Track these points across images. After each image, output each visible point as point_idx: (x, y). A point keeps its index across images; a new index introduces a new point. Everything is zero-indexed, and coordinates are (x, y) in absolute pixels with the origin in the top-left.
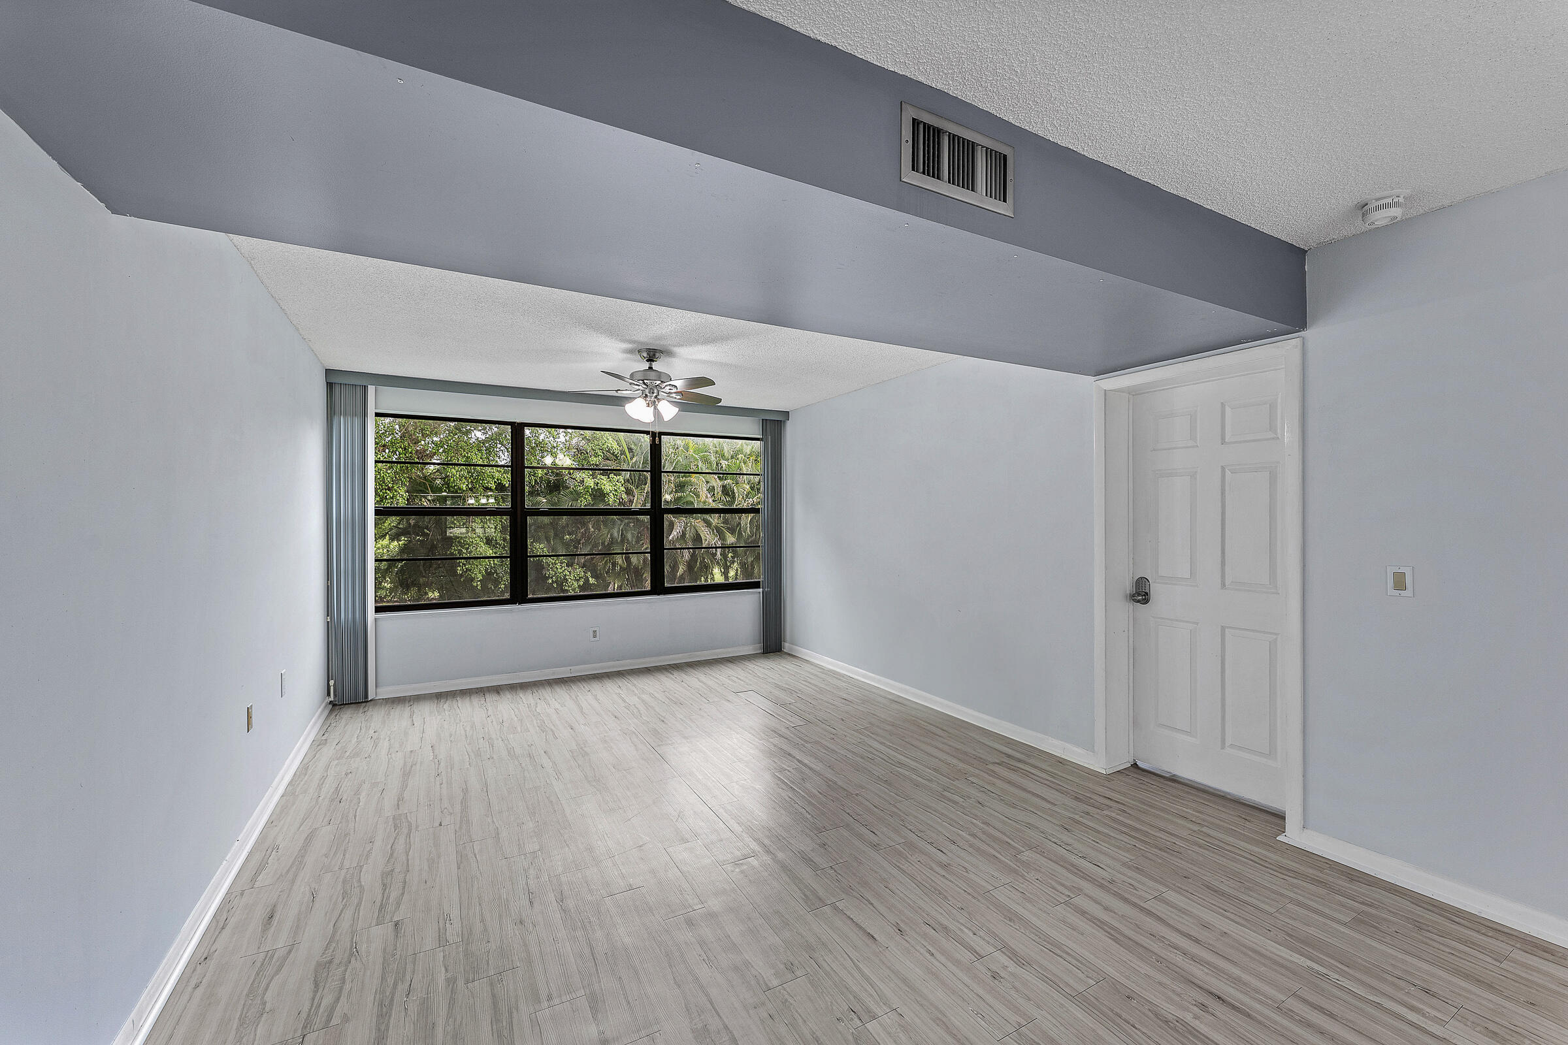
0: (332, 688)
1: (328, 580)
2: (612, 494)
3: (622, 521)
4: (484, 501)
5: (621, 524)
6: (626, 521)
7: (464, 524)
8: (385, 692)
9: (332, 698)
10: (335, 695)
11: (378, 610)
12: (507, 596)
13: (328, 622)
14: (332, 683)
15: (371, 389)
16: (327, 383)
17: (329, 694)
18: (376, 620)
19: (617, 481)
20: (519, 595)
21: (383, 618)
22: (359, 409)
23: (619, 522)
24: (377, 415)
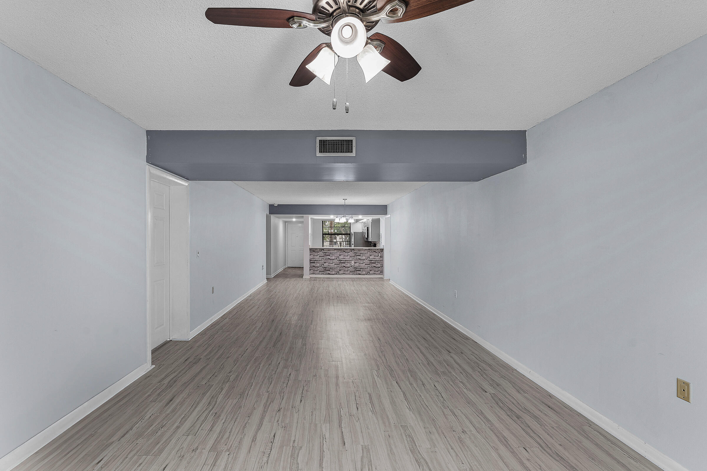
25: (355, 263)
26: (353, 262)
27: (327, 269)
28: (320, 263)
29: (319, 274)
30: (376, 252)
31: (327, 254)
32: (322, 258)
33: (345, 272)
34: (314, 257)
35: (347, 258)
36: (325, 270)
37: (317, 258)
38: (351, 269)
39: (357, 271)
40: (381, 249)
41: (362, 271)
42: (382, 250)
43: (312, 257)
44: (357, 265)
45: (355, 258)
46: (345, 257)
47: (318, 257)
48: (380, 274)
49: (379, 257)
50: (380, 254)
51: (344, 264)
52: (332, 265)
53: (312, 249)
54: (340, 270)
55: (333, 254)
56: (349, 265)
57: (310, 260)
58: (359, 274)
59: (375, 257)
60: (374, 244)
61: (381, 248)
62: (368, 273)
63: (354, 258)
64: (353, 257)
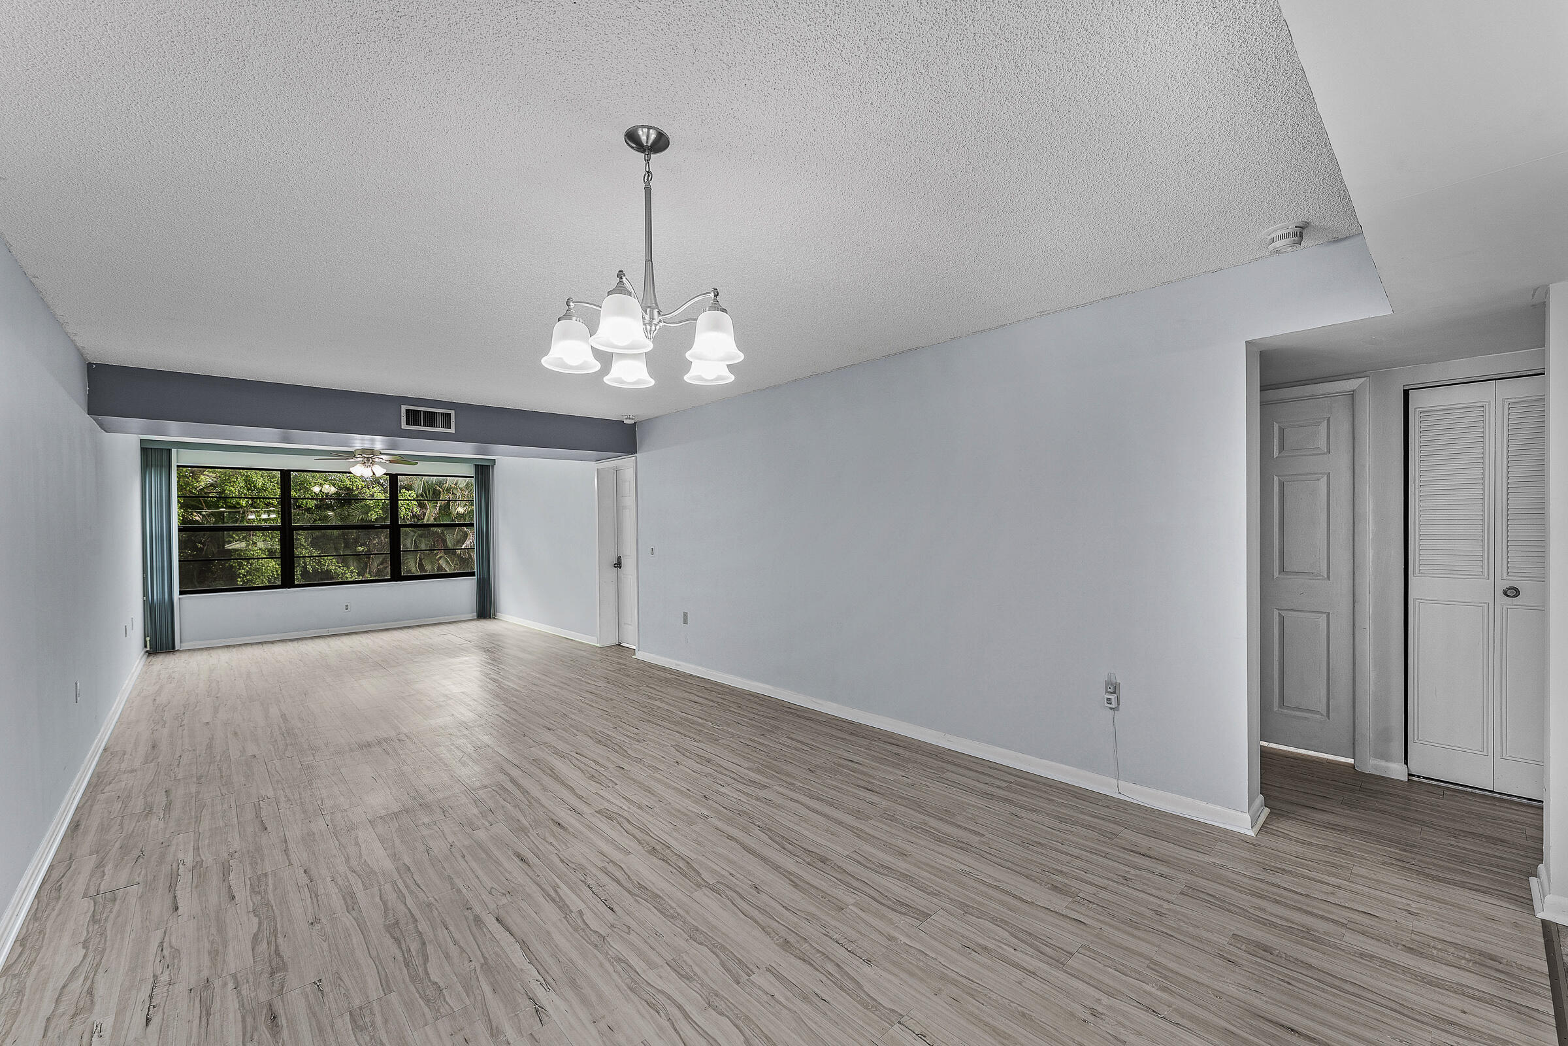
0: (148, 643)
1: (144, 574)
2: (403, 508)
3: (415, 532)
4: (264, 516)
5: (414, 535)
6: (420, 532)
7: (243, 538)
8: (185, 646)
9: (148, 649)
10: (150, 648)
11: (181, 593)
12: (279, 583)
13: (144, 600)
14: (148, 639)
15: (174, 451)
16: (141, 448)
17: (146, 646)
18: (179, 598)
19: (409, 496)
20: (287, 581)
21: (182, 598)
22: (165, 463)
23: (412, 533)
24: (178, 466)
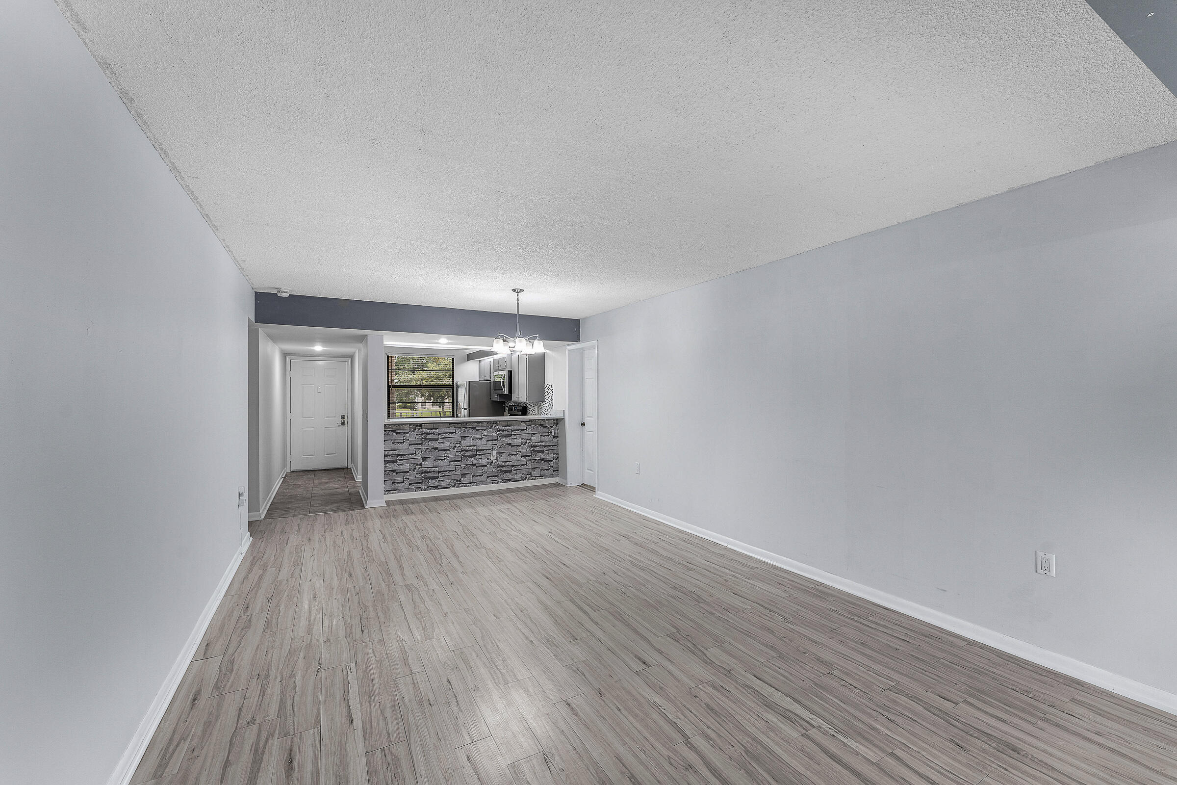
25: (499, 454)
26: (494, 452)
27: (429, 475)
28: (412, 461)
29: (408, 490)
30: (544, 427)
31: (429, 436)
32: (417, 447)
33: (475, 479)
34: (395, 446)
35: (481, 444)
36: (426, 478)
37: (403, 448)
38: (491, 470)
39: (503, 472)
40: (554, 420)
41: (515, 472)
42: (557, 422)
43: (390, 446)
44: (503, 458)
45: (499, 443)
46: (475, 442)
47: (406, 445)
48: (552, 476)
49: (550, 438)
50: (553, 431)
51: (473, 459)
52: (444, 465)
53: (390, 425)
54: (464, 475)
55: (447, 435)
56: (485, 461)
57: (385, 456)
58: (508, 480)
59: (543, 438)
60: (523, 407)
61: (554, 414)
62: (528, 476)
63: (496, 442)
64: (495, 440)
